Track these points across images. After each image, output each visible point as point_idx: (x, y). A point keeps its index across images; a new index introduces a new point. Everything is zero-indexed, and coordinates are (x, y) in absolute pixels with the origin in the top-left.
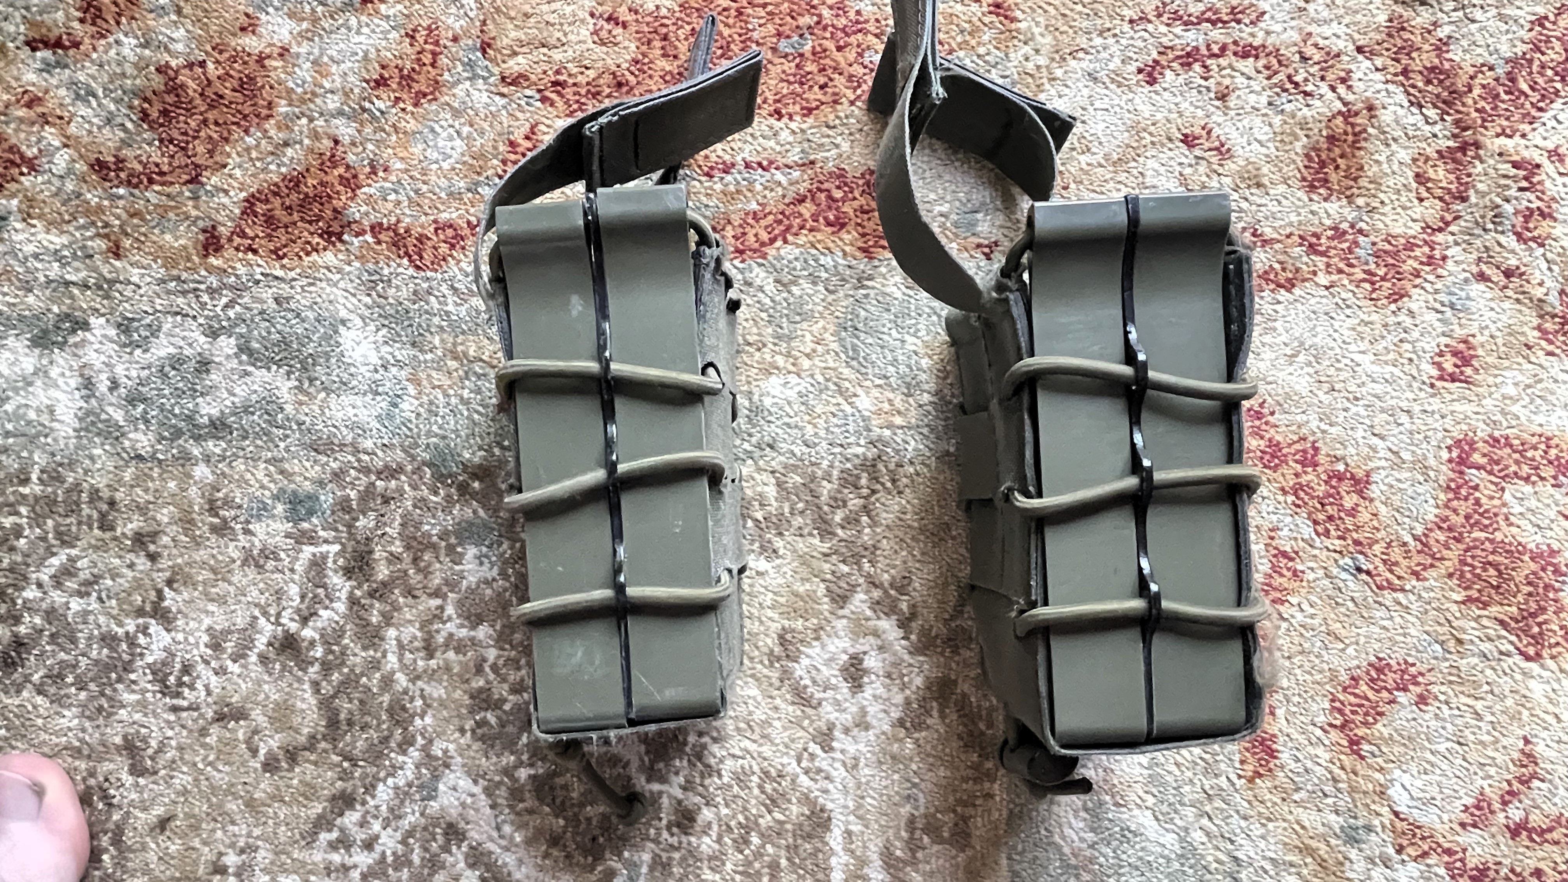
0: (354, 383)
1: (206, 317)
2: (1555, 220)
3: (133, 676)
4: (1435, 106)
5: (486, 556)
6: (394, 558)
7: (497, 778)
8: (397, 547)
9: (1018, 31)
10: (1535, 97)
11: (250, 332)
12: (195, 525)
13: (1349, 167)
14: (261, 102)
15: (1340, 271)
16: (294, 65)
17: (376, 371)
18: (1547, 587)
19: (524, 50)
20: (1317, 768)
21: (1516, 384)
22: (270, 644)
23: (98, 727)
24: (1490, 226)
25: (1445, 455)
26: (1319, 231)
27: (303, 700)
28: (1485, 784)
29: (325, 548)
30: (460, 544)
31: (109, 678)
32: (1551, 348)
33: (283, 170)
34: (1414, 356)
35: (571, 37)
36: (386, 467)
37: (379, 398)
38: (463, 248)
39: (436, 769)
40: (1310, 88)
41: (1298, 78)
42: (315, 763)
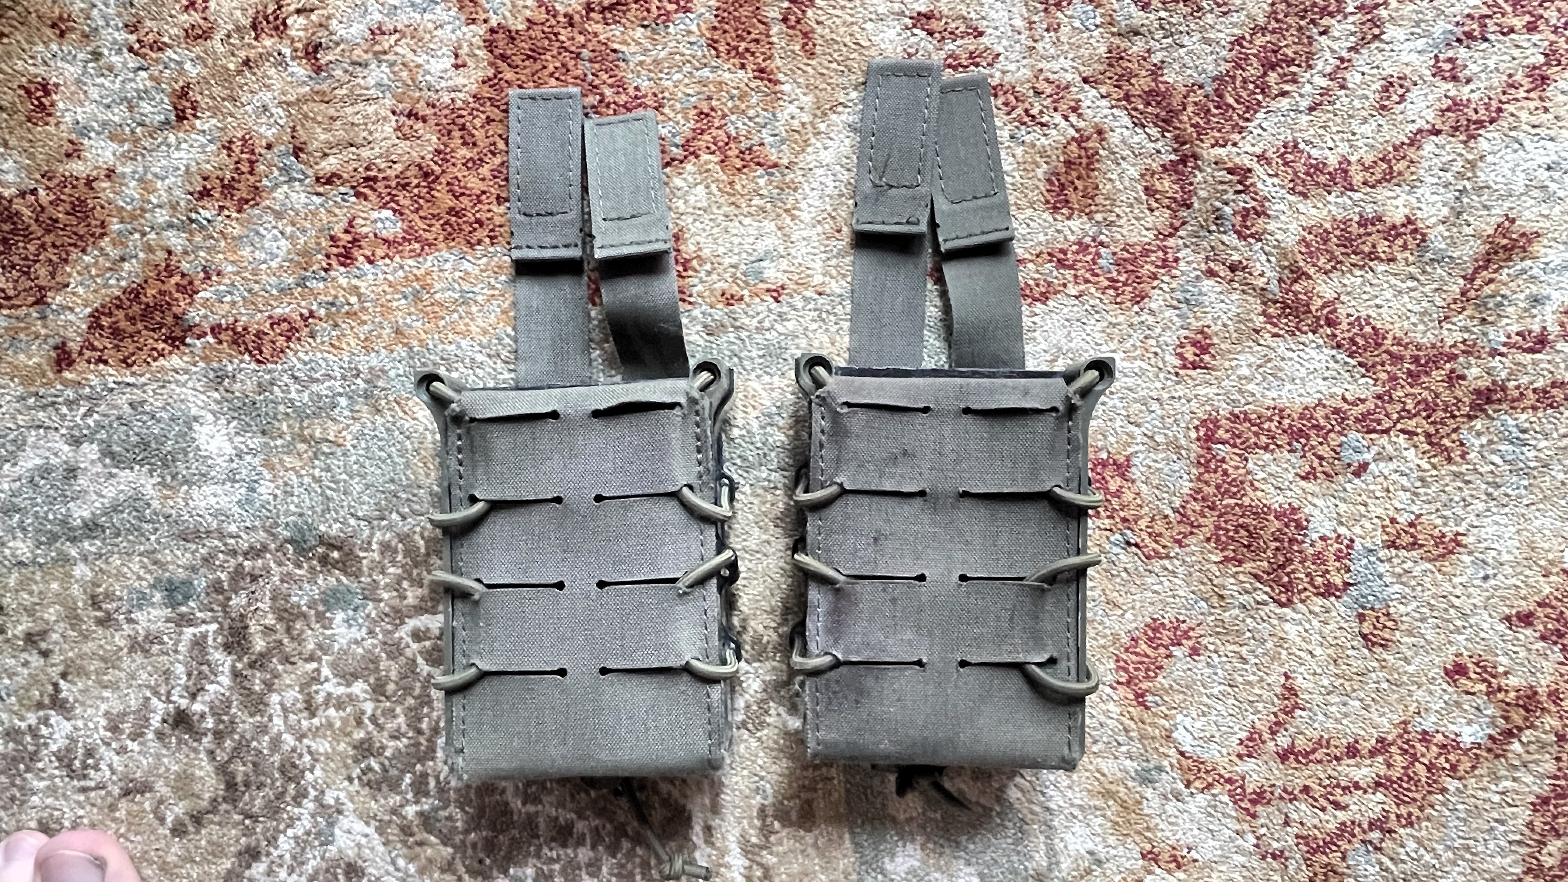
0: (213, 473)
1: (67, 428)
2: (1269, 216)
3: (40, 765)
4: (1156, 125)
5: (355, 620)
6: (269, 630)
7: (387, 818)
8: (270, 620)
9: (781, 92)
10: (1240, 109)
11: (110, 436)
12: (81, 620)
13: (1086, 187)
14: (94, 222)
15: (1087, 281)
16: (121, 185)
17: (232, 461)
18: (1291, 541)
19: (335, 151)
20: (1109, 721)
21: (1250, 365)
22: (164, 721)
23: (13, 814)
24: (1214, 228)
25: (1193, 434)
26: (1065, 247)
27: (201, 768)
28: (1255, 718)
29: (203, 628)
30: (328, 610)
31: (18, 770)
32: (1276, 330)
33: (123, 283)
34: (1158, 350)
35: (376, 135)
36: (252, 548)
37: (237, 485)
38: (299, 339)
39: (330, 816)
40: (1045, 119)
41: (1035, 112)
42: (219, 824)
